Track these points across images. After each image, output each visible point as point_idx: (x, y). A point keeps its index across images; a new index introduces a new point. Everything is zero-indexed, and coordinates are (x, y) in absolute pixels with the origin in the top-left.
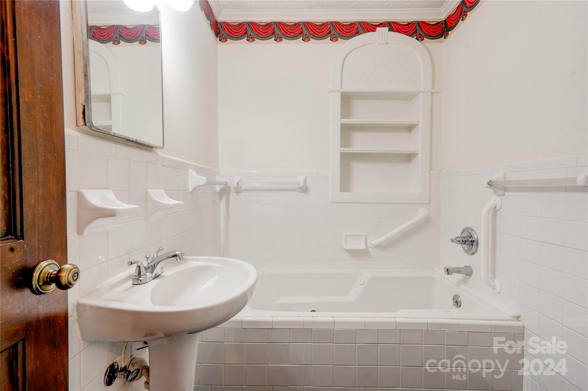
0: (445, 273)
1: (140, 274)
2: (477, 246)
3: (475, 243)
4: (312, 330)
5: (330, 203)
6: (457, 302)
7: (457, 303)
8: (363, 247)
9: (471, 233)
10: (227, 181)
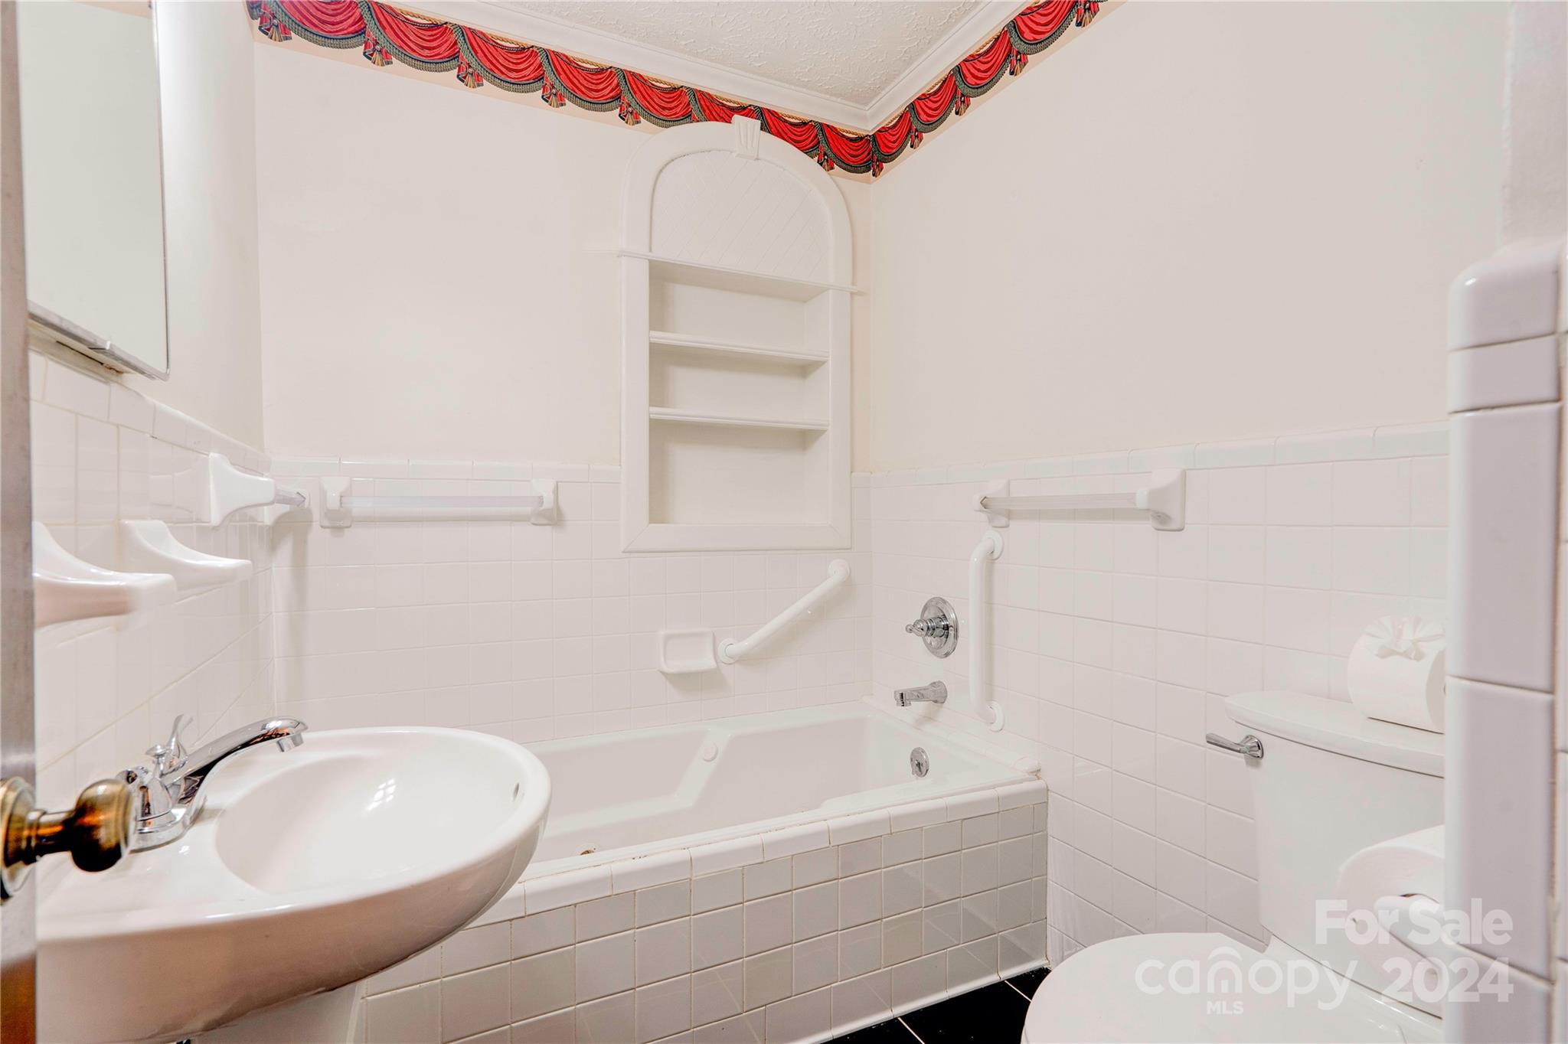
0: (898, 704)
1: (149, 813)
2: (956, 637)
3: (951, 632)
4: (635, 894)
5: (624, 552)
6: (919, 765)
7: (920, 767)
8: (707, 662)
9: (944, 610)
10: (303, 492)
